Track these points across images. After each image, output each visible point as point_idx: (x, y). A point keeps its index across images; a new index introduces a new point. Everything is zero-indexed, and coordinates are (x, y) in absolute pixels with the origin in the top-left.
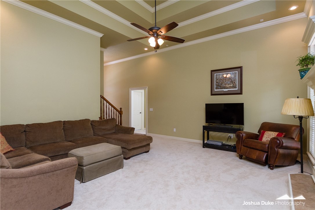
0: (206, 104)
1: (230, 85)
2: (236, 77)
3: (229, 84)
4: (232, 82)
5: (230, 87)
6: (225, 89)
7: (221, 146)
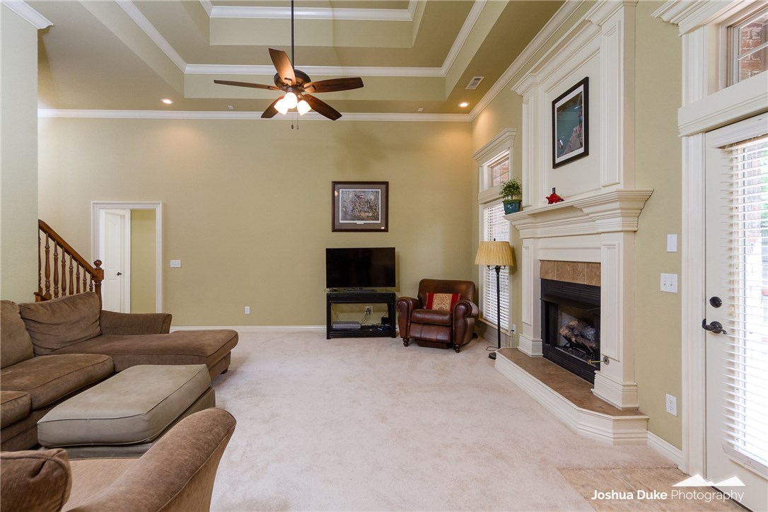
0: (328, 250)
1: (367, 214)
2: (378, 199)
3: (365, 212)
4: (371, 207)
5: (368, 218)
6: (359, 220)
7: (360, 329)
